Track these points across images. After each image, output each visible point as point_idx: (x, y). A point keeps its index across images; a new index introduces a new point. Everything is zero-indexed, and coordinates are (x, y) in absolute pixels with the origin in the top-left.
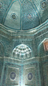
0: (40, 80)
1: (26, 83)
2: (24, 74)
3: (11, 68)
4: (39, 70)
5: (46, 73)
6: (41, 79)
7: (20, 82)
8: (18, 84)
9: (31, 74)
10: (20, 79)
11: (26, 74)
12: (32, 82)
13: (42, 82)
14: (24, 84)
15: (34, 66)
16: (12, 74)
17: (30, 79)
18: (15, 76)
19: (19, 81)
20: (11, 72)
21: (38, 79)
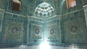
0: (60, 35)
1: (49, 37)
2: (47, 30)
3: (35, 26)
4: (60, 27)
5: (66, 29)
6: (62, 34)
7: (44, 37)
8: (42, 38)
9: (53, 30)
10: (44, 34)
11: (48, 30)
12: (54, 36)
13: (62, 36)
14: (47, 38)
16: (36, 30)
17: (52, 34)
18: (39, 32)
19: (43, 35)
20: (35, 29)
21: (59, 33)
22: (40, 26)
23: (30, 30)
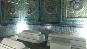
1: (26, 17)
2: (24, 9)
3: (10, 3)
4: (38, 6)
6: (39, 13)
7: (21, 16)
8: (18, 17)
9: (30, 9)
12: (31, 15)
13: (39, 16)
14: (24, 17)
15: (34, 2)
17: (29, 13)
18: (15, 10)
19: (19, 15)
20: (10, 7)
21: (36, 13)
22: (15, 4)
23: (3, 8)
